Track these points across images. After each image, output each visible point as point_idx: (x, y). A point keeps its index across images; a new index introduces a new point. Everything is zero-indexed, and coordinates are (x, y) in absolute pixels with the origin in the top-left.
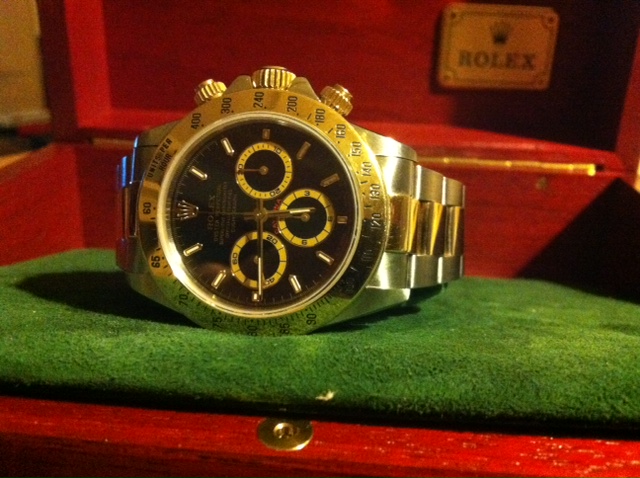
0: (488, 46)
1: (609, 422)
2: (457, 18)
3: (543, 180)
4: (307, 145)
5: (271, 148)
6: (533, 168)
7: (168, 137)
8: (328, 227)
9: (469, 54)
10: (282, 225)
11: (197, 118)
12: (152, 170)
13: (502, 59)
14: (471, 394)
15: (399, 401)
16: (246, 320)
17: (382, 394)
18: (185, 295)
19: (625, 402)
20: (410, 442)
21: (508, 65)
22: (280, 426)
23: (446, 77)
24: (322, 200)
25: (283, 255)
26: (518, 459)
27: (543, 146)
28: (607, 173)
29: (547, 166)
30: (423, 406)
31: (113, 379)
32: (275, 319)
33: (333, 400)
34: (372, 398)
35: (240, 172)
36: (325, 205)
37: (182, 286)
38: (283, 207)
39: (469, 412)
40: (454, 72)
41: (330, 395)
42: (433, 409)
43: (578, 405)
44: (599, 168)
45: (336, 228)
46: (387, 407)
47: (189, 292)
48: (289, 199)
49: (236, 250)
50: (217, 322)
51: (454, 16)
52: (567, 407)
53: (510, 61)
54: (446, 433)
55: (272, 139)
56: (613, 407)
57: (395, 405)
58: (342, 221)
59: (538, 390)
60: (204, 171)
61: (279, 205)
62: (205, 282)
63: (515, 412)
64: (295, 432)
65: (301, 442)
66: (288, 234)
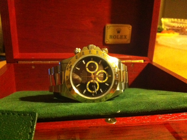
0: (116, 34)
1: (171, 110)
2: (109, 28)
3: (133, 64)
4: (101, 61)
5: (93, 62)
6: (130, 62)
7: (70, 61)
8: (107, 78)
9: (112, 36)
10: (97, 78)
11: (77, 57)
12: (67, 69)
13: (119, 37)
14: (146, 108)
15: (133, 111)
16: (92, 100)
17: (129, 110)
18: (78, 96)
19: (173, 106)
20: (135, 119)
21: (121, 38)
22: (109, 119)
23: (107, 42)
24: (105, 72)
25: (98, 85)
26: (156, 119)
27: (131, 57)
28: (146, 62)
29: (133, 61)
30: (137, 111)
31: (74, 114)
32: (99, 99)
33: (120, 112)
34: (127, 111)
35: (87, 68)
36: (106, 73)
37: (77, 94)
38: (97, 74)
39: (145, 111)
40: (108, 40)
41: (119, 111)
42: (139, 112)
43: (165, 107)
44: (144, 61)
45: (109, 78)
46: (130, 112)
47: (79, 95)
48: (98, 73)
49: (88, 85)
50: (86, 101)
51: (108, 27)
52: (163, 108)
53: (121, 37)
54: (141, 116)
55: (93, 60)
56: (171, 107)
57: (132, 112)
58: (110, 76)
59: (157, 105)
60: (79, 68)
61: (96, 74)
62: (82, 92)
63: (154, 110)
64: (113, 120)
65: (115, 122)
66: (98, 80)
